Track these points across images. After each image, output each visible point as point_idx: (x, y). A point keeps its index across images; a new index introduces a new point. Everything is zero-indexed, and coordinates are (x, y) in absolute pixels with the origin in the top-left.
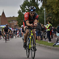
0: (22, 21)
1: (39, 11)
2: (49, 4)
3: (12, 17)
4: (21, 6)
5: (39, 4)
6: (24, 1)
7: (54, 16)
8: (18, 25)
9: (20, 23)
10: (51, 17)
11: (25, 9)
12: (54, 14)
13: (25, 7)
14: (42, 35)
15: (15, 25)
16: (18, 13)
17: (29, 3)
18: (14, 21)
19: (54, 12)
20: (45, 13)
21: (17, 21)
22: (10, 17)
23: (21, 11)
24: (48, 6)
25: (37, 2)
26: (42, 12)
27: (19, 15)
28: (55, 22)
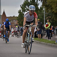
0: (22, 20)
1: (39, 11)
2: (49, 3)
3: (12, 17)
4: (22, 6)
5: (39, 4)
6: (25, 1)
7: (54, 15)
8: (18, 24)
9: (20, 23)
10: (50, 17)
11: (26, 9)
12: (53, 13)
13: (26, 7)
14: (42, 33)
15: (15, 24)
16: (19, 12)
17: (29, 3)
18: (14, 21)
19: (53, 12)
20: (44, 12)
21: (18, 20)
22: (11, 17)
23: (22, 11)
24: (48, 6)
25: (37, 2)
26: (41, 11)
27: (19, 15)
28: (54, 21)
